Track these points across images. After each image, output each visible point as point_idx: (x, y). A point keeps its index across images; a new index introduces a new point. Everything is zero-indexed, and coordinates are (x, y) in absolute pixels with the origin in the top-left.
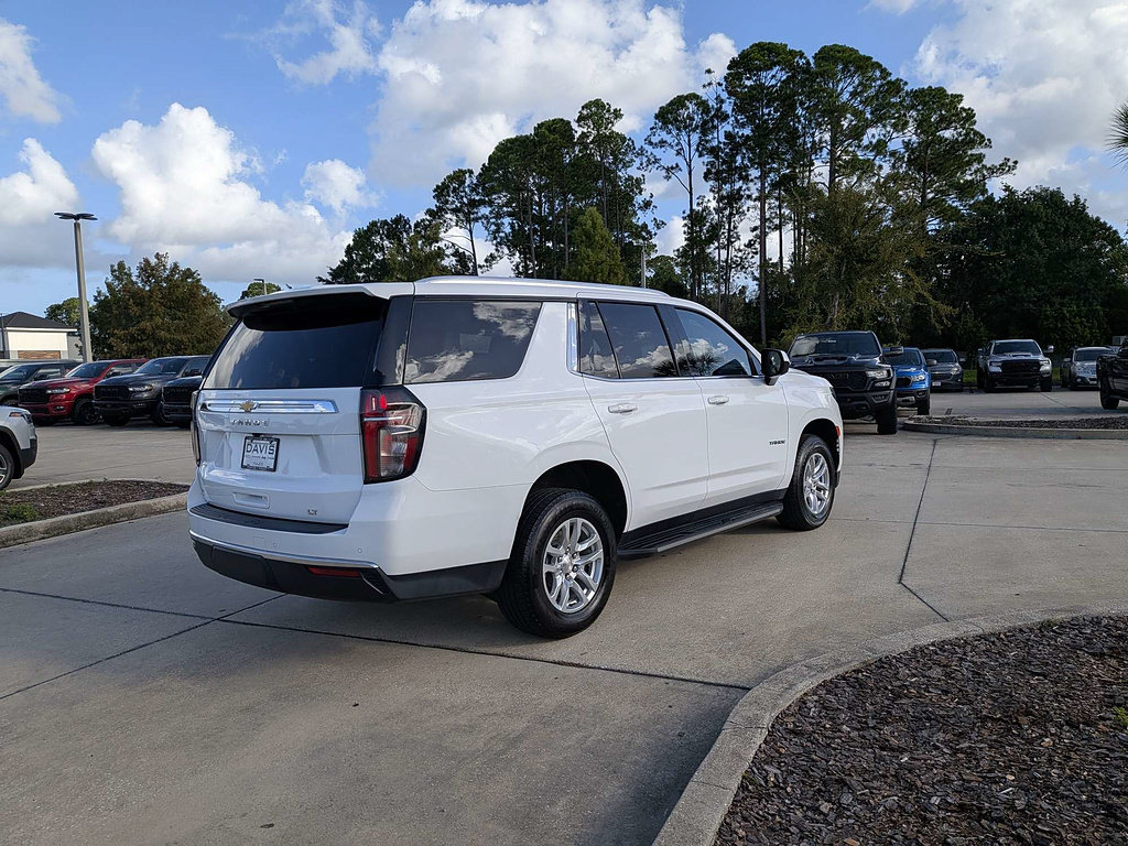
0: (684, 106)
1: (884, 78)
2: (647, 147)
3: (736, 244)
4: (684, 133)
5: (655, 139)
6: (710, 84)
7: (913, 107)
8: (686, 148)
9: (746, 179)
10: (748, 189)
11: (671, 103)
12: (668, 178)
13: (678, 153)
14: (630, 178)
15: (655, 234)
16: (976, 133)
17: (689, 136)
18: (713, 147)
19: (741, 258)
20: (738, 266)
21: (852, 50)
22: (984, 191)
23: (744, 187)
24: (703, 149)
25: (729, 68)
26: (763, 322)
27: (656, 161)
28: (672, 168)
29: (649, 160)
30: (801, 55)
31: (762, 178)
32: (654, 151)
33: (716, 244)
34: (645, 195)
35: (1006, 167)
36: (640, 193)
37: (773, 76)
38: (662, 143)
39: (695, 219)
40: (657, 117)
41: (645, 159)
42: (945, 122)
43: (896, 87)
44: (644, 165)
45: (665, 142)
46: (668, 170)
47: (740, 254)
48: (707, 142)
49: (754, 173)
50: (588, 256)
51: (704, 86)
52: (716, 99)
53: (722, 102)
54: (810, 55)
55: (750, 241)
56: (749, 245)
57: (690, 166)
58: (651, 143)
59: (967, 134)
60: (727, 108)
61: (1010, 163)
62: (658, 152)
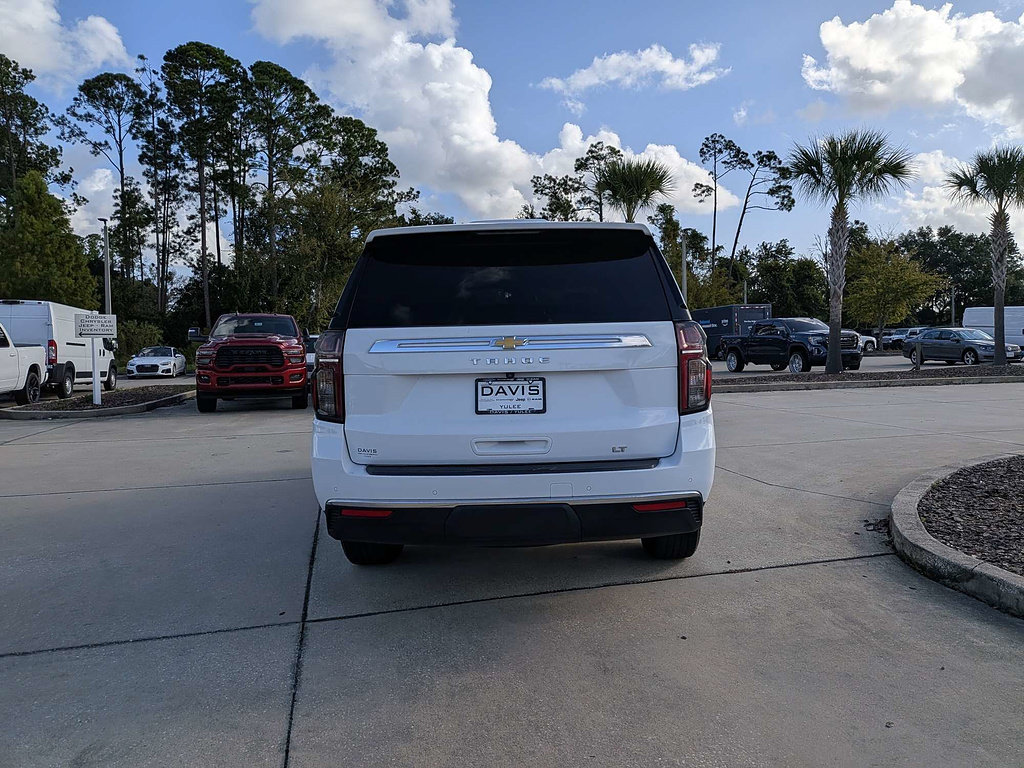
0: (112, 84)
1: (313, 102)
2: (69, 117)
3: (175, 229)
4: (112, 112)
5: (80, 111)
6: (143, 70)
7: (339, 132)
8: (117, 128)
9: (182, 167)
10: (185, 178)
11: (98, 79)
12: (95, 153)
13: (108, 131)
14: (43, 147)
15: (75, 210)
16: (390, 164)
17: (119, 116)
18: (148, 132)
19: (179, 244)
20: (176, 251)
21: (285, 71)
22: (394, 212)
23: (181, 175)
24: (137, 132)
25: (165, 58)
26: (207, 307)
27: (81, 134)
28: (100, 144)
29: (72, 131)
30: (239, 64)
31: (199, 169)
32: (78, 123)
33: (153, 228)
34: (63, 168)
35: (411, 195)
36: (57, 165)
37: (212, 77)
38: (88, 117)
39: (128, 198)
40: (81, 88)
41: (67, 130)
42: (365, 151)
43: (324, 111)
44: (67, 135)
45: (91, 116)
46: (95, 145)
47: (178, 240)
48: (142, 125)
49: (191, 164)
50: (32, 224)
51: (137, 70)
52: (151, 85)
53: (158, 89)
54: (246, 65)
55: (189, 229)
56: (188, 232)
57: (120, 146)
58: (74, 114)
59: (382, 164)
60: (163, 95)
61: (414, 192)
62: (84, 126)
